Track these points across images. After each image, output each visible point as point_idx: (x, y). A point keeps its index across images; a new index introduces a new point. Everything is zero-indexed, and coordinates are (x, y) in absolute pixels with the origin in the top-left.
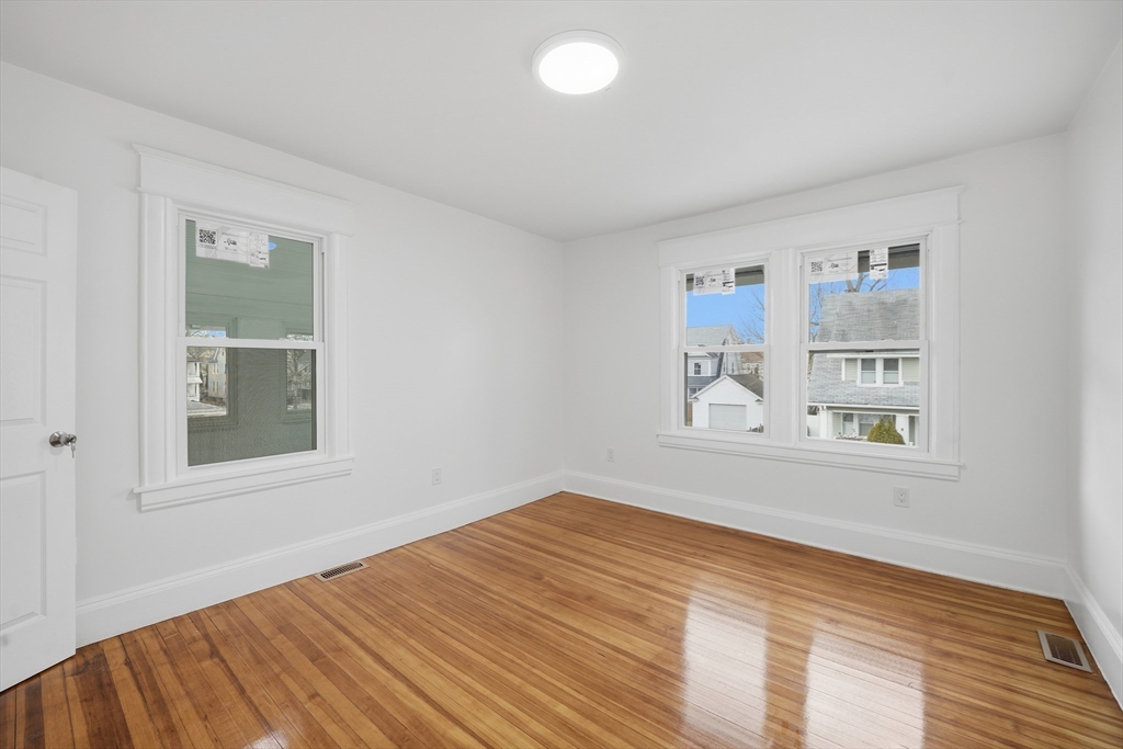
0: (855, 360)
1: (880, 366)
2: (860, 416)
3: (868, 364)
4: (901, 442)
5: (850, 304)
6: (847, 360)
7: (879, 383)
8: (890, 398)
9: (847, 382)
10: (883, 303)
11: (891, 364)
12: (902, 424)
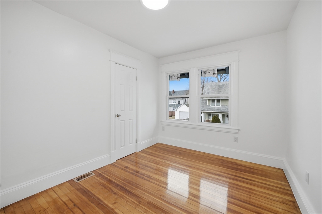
0: (210, 100)
1: (216, 101)
2: (213, 114)
3: (213, 101)
4: (220, 122)
5: (212, 85)
6: (208, 100)
7: (216, 106)
8: (217, 109)
9: (208, 106)
10: (219, 85)
11: (218, 101)
12: (220, 116)
